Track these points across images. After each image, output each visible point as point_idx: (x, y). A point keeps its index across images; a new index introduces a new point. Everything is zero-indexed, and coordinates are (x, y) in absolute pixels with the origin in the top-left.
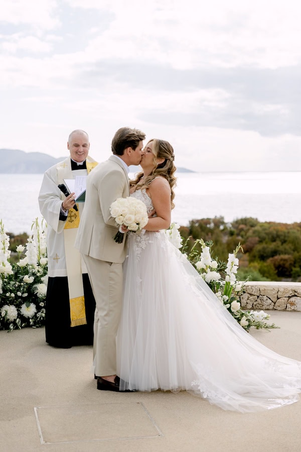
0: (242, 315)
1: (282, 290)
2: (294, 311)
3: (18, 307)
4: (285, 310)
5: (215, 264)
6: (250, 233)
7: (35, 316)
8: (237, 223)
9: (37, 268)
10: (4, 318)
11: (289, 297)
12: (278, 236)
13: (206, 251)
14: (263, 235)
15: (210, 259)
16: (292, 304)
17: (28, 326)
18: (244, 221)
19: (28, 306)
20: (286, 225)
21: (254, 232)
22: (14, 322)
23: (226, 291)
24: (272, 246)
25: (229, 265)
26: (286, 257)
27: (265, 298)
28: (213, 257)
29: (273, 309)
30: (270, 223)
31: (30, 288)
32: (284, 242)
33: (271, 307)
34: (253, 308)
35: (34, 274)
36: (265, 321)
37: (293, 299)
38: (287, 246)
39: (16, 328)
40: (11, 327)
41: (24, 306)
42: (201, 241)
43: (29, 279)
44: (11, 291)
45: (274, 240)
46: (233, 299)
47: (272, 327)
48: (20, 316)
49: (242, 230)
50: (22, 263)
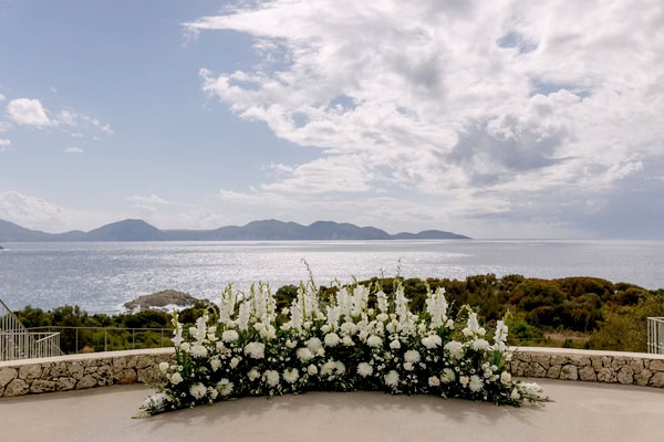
0: (513, 386)
1: (554, 357)
2: (568, 379)
3: (281, 372)
4: (558, 378)
5: (482, 331)
6: (517, 288)
7: (297, 382)
8: (506, 279)
9: (301, 332)
10: (264, 383)
11: (563, 365)
12: (541, 291)
13: (473, 317)
14: (528, 289)
15: (478, 326)
16: (566, 372)
17: (290, 392)
18: (512, 278)
19: (290, 371)
20: (547, 281)
21: (520, 287)
22: (275, 388)
23: (496, 359)
24: (536, 299)
25: (497, 332)
26: (548, 308)
27: (537, 365)
28: (481, 324)
29: (546, 376)
30: (533, 279)
31: (292, 353)
32: (545, 295)
33: (544, 375)
34: (524, 376)
35: (297, 338)
36: (539, 394)
37: (566, 367)
38: (549, 299)
39: (277, 393)
40: (271, 393)
41: (286, 371)
42: (468, 307)
43: (291, 344)
44: (274, 356)
45: (537, 293)
46: (503, 369)
47: (547, 400)
48: (282, 381)
49: (510, 285)
50: (285, 327)
